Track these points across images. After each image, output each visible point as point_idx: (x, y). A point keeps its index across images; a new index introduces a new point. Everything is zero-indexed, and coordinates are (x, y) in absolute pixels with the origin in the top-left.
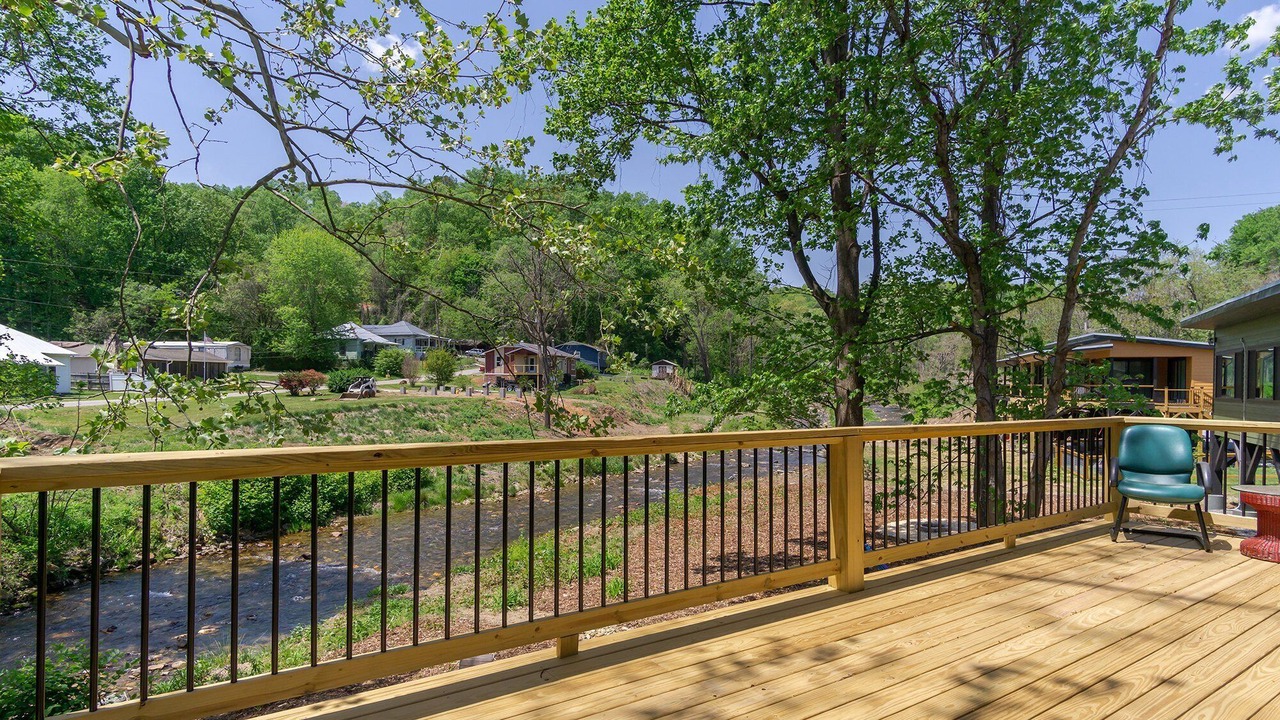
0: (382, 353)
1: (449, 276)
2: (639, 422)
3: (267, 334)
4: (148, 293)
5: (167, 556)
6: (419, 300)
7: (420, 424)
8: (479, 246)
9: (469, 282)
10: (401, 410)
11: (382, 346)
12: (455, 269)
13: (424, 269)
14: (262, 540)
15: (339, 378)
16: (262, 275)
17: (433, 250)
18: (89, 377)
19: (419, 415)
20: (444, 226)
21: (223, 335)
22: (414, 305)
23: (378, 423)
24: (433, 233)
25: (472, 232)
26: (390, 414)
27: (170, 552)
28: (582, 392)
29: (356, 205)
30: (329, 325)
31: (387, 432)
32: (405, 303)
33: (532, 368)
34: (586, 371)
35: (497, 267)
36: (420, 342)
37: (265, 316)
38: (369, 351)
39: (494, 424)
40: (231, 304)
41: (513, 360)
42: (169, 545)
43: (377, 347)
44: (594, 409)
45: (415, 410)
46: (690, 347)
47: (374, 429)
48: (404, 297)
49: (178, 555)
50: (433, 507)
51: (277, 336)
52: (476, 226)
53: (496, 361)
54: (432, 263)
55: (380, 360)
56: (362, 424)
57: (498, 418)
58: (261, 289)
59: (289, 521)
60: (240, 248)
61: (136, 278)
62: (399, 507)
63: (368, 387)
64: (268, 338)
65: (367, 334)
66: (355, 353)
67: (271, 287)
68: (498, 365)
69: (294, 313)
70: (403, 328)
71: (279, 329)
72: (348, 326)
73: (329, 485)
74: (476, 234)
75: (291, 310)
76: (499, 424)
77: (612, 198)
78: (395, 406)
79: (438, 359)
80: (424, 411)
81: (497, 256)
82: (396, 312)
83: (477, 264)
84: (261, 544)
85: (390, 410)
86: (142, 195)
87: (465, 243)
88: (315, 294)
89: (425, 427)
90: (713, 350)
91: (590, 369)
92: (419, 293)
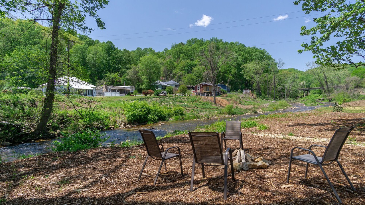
0: (167, 88)
1: (183, 69)
2: (241, 104)
3: (139, 84)
4: (112, 75)
5: (117, 127)
6: (176, 75)
7: (180, 101)
8: (191, 60)
9: (189, 69)
10: (174, 98)
11: (167, 86)
12: (185, 66)
13: (177, 67)
14: (141, 125)
15: (157, 92)
16: (137, 68)
17: (179, 62)
18: (100, 93)
19: (179, 99)
20: (181, 55)
21: (129, 84)
22: (174, 77)
23: (168, 101)
24: (179, 57)
25: (189, 56)
26: (171, 98)
27: (118, 126)
28: (223, 96)
29: (159, 52)
30: (154, 81)
31: (171, 103)
32: (172, 77)
33: (208, 90)
34: (223, 91)
35: (196, 65)
36: (177, 86)
37: (139, 79)
38: (164, 88)
39: (199, 102)
40: (130, 76)
41: (202, 87)
42: (118, 124)
43: (166, 86)
44: (228, 100)
45: (178, 98)
46: (254, 86)
47: (167, 102)
48: (172, 75)
49: (120, 127)
50: (186, 120)
51: (141, 84)
52: (190, 55)
53: (198, 88)
54: (179, 65)
55: (167, 89)
56: (164, 101)
57: (200, 101)
58: (137, 72)
59: (147, 121)
60: (132, 63)
61: (110, 72)
62: (176, 120)
63: (164, 94)
64: (139, 85)
65: (163, 84)
66: (160, 88)
67: (140, 71)
68: (199, 89)
69: (145, 78)
70: (172, 82)
71: (142, 82)
72: (158, 81)
73: (157, 112)
74: (190, 57)
75: (145, 77)
76: (201, 102)
77: (228, 44)
78: (173, 97)
79: (182, 87)
80: (180, 98)
81: (196, 62)
82: (170, 79)
83: (191, 64)
84: (140, 126)
85: (171, 97)
86: (110, 52)
87: (187, 60)
88: (150, 73)
89: (181, 102)
90: (262, 86)
91: (225, 91)
92: (175, 74)
